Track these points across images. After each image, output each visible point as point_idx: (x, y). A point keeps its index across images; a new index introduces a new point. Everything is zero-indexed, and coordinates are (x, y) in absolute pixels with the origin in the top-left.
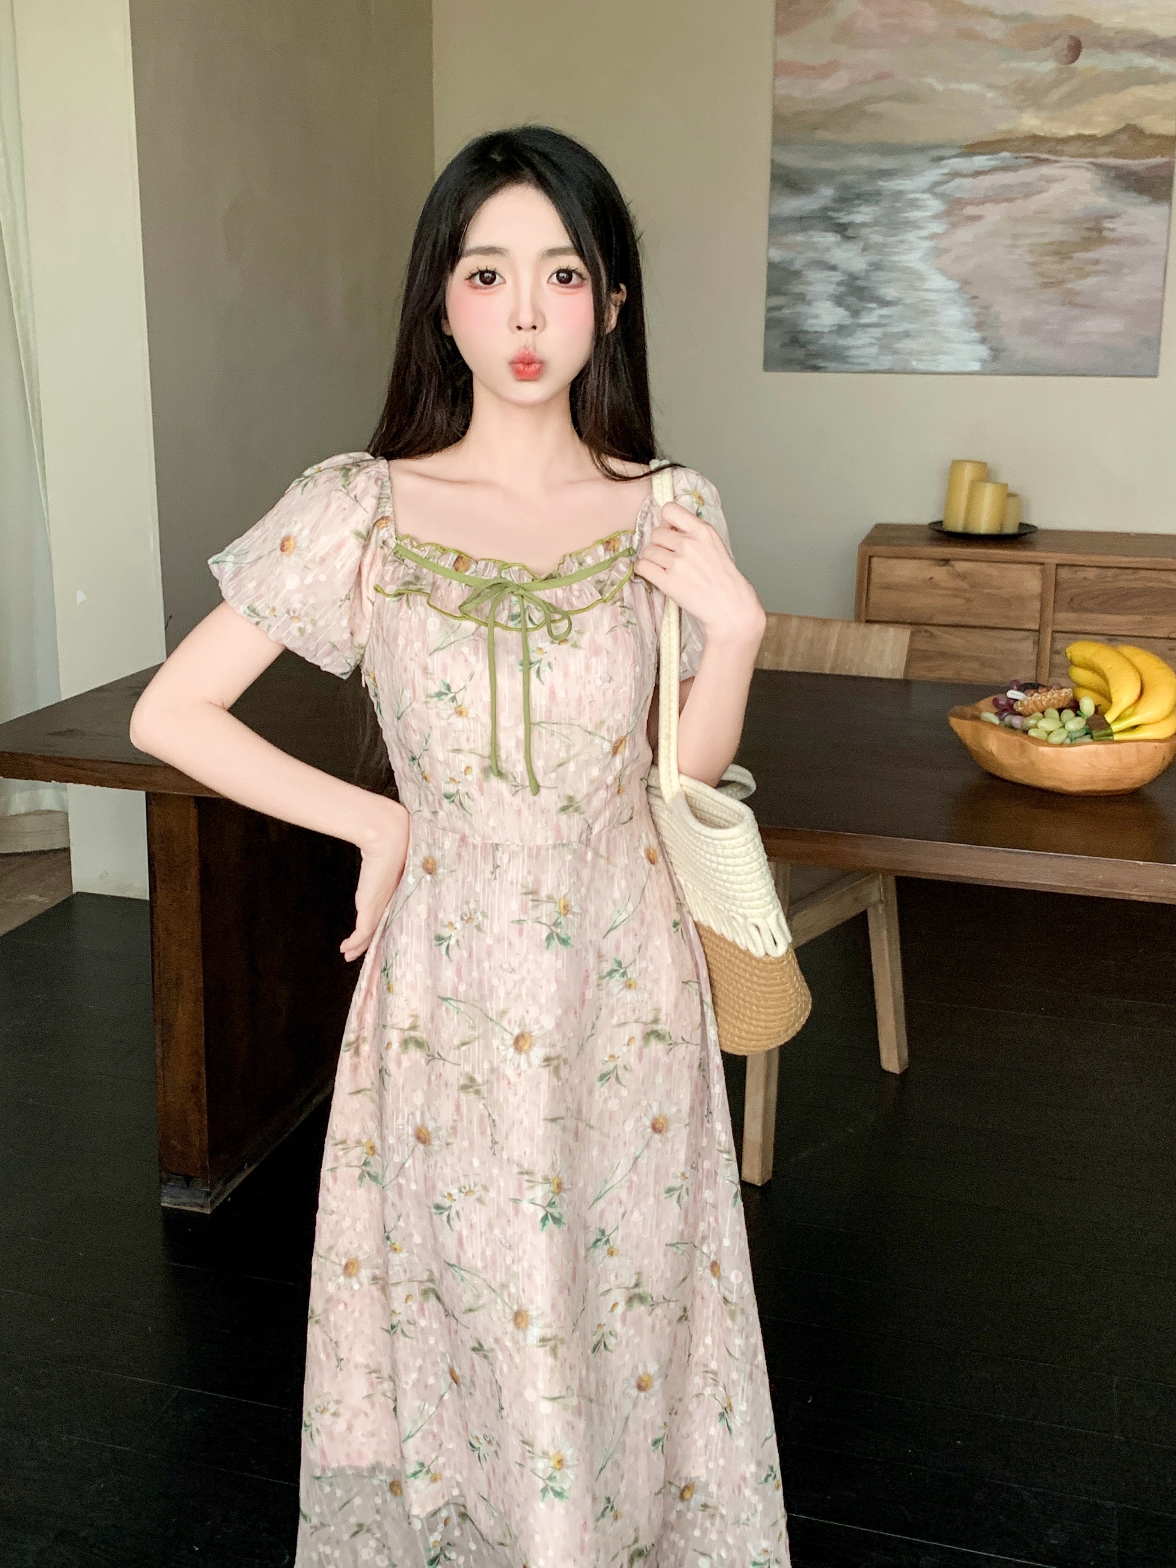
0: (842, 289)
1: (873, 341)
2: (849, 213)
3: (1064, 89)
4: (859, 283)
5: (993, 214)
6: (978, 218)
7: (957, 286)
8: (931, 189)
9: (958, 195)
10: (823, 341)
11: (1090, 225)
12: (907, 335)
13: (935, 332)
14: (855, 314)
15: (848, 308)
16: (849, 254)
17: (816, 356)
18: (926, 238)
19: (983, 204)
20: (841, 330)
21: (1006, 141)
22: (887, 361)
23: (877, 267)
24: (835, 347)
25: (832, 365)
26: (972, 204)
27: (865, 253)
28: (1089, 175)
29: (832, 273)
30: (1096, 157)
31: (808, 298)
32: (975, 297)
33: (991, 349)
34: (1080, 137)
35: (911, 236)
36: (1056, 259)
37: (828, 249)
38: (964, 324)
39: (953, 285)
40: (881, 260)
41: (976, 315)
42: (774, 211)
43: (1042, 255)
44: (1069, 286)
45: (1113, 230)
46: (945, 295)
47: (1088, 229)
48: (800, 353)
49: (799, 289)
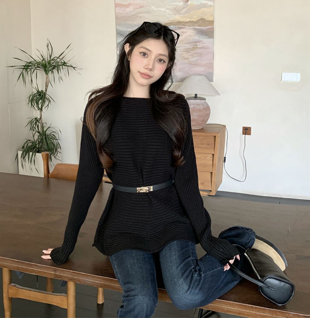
3: (185, 9)
11: (194, 44)
21: (172, 23)
28: (193, 31)
30: (194, 26)
34: (190, 22)
36: (186, 53)
43: (182, 52)
44: (190, 60)
45: (199, 45)
47: (194, 45)
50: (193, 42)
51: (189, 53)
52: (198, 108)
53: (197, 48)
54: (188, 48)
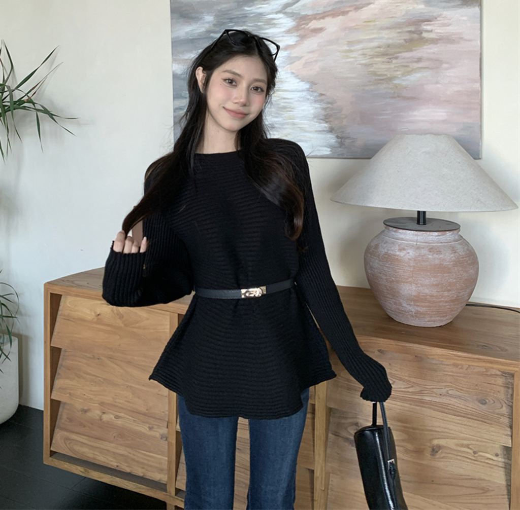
5: (332, 25)
6: (320, 30)
7: (307, 86)
8: (283, 10)
9: (303, 13)
11: (412, 28)
13: (294, 124)
19: (323, 18)
26: (315, 19)
32: (321, 95)
33: (338, 137)
36: (385, 59)
38: (316, 117)
39: (305, 86)
41: (325, 109)
42: (176, 35)
43: (373, 57)
44: (396, 82)
45: (431, 31)
46: (299, 94)
47: (410, 32)
50: (410, 23)
51: (394, 61)
52: (437, 262)
53: (423, 41)
54: (391, 42)
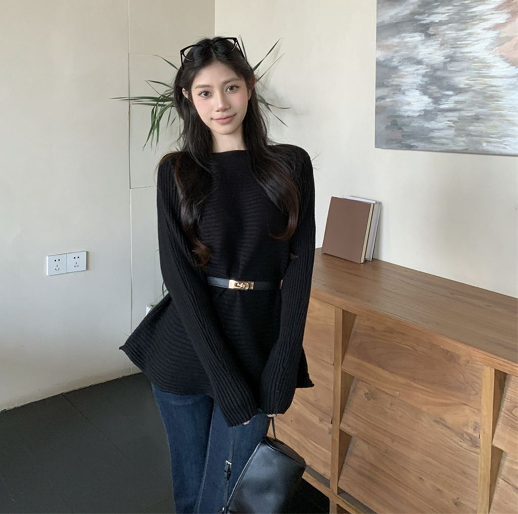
0: (426, 79)
1: (451, 124)
2: (430, 15)
4: (439, 73)
10: (414, 124)
12: (477, 118)
14: (436, 100)
15: (430, 96)
16: (430, 50)
17: (410, 136)
18: (489, 29)
20: (427, 115)
22: (462, 143)
23: (452, 59)
24: (423, 129)
25: (421, 145)
27: (443, 47)
29: (419, 67)
31: (402, 89)
35: (478, 29)
37: (416, 47)
40: (455, 53)
48: (398, 134)
49: (396, 81)
